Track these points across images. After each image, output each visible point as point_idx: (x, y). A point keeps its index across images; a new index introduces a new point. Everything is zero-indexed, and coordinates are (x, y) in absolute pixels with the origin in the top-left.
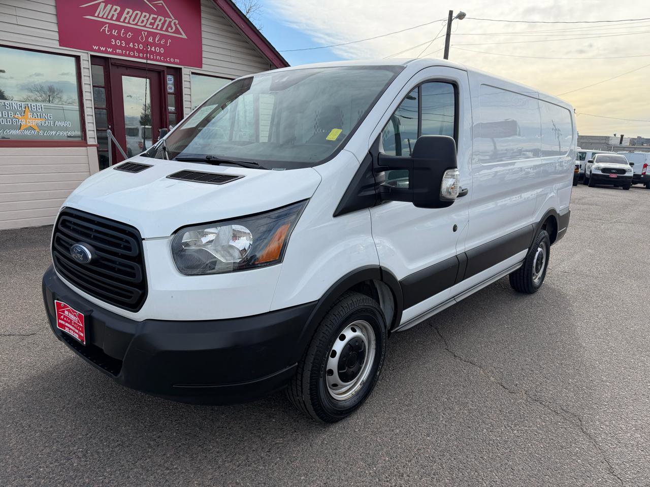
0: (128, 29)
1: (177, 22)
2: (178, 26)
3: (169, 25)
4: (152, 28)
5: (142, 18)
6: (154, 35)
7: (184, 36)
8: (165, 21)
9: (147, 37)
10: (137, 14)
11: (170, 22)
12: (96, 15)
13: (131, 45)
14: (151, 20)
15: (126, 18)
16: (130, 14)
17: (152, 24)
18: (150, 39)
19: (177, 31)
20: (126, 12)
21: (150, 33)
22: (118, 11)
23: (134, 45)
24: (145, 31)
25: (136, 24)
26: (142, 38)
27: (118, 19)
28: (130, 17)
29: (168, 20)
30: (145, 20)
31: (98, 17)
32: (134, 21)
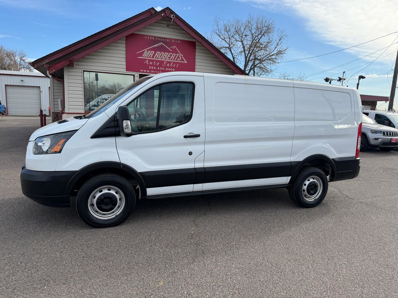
0: (157, 61)
1: (182, 55)
2: (183, 57)
3: (178, 57)
4: (169, 60)
5: (165, 55)
6: (170, 63)
7: (186, 62)
8: (176, 55)
9: (166, 64)
10: (162, 54)
11: (179, 56)
12: (143, 56)
13: (158, 68)
14: (169, 56)
15: (157, 56)
16: (159, 54)
17: (169, 58)
18: (168, 65)
19: (182, 60)
20: (157, 53)
21: (168, 62)
22: (153, 53)
23: (160, 68)
24: (166, 61)
25: (161, 59)
26: (164, 65)
27: (153, 57)
28: (159, 55)
29: (178, 55)
30: (166, 56)
31: (144, 57)
32: (160, 57)
